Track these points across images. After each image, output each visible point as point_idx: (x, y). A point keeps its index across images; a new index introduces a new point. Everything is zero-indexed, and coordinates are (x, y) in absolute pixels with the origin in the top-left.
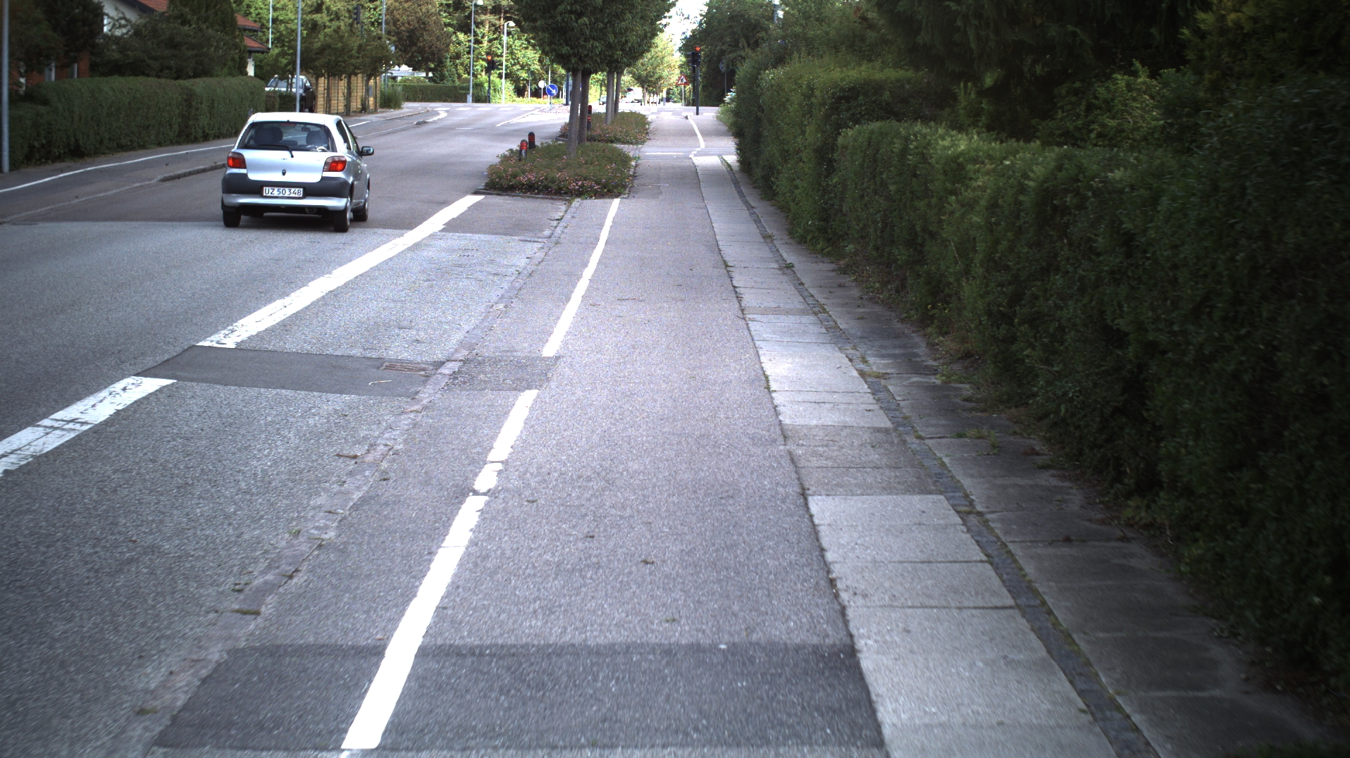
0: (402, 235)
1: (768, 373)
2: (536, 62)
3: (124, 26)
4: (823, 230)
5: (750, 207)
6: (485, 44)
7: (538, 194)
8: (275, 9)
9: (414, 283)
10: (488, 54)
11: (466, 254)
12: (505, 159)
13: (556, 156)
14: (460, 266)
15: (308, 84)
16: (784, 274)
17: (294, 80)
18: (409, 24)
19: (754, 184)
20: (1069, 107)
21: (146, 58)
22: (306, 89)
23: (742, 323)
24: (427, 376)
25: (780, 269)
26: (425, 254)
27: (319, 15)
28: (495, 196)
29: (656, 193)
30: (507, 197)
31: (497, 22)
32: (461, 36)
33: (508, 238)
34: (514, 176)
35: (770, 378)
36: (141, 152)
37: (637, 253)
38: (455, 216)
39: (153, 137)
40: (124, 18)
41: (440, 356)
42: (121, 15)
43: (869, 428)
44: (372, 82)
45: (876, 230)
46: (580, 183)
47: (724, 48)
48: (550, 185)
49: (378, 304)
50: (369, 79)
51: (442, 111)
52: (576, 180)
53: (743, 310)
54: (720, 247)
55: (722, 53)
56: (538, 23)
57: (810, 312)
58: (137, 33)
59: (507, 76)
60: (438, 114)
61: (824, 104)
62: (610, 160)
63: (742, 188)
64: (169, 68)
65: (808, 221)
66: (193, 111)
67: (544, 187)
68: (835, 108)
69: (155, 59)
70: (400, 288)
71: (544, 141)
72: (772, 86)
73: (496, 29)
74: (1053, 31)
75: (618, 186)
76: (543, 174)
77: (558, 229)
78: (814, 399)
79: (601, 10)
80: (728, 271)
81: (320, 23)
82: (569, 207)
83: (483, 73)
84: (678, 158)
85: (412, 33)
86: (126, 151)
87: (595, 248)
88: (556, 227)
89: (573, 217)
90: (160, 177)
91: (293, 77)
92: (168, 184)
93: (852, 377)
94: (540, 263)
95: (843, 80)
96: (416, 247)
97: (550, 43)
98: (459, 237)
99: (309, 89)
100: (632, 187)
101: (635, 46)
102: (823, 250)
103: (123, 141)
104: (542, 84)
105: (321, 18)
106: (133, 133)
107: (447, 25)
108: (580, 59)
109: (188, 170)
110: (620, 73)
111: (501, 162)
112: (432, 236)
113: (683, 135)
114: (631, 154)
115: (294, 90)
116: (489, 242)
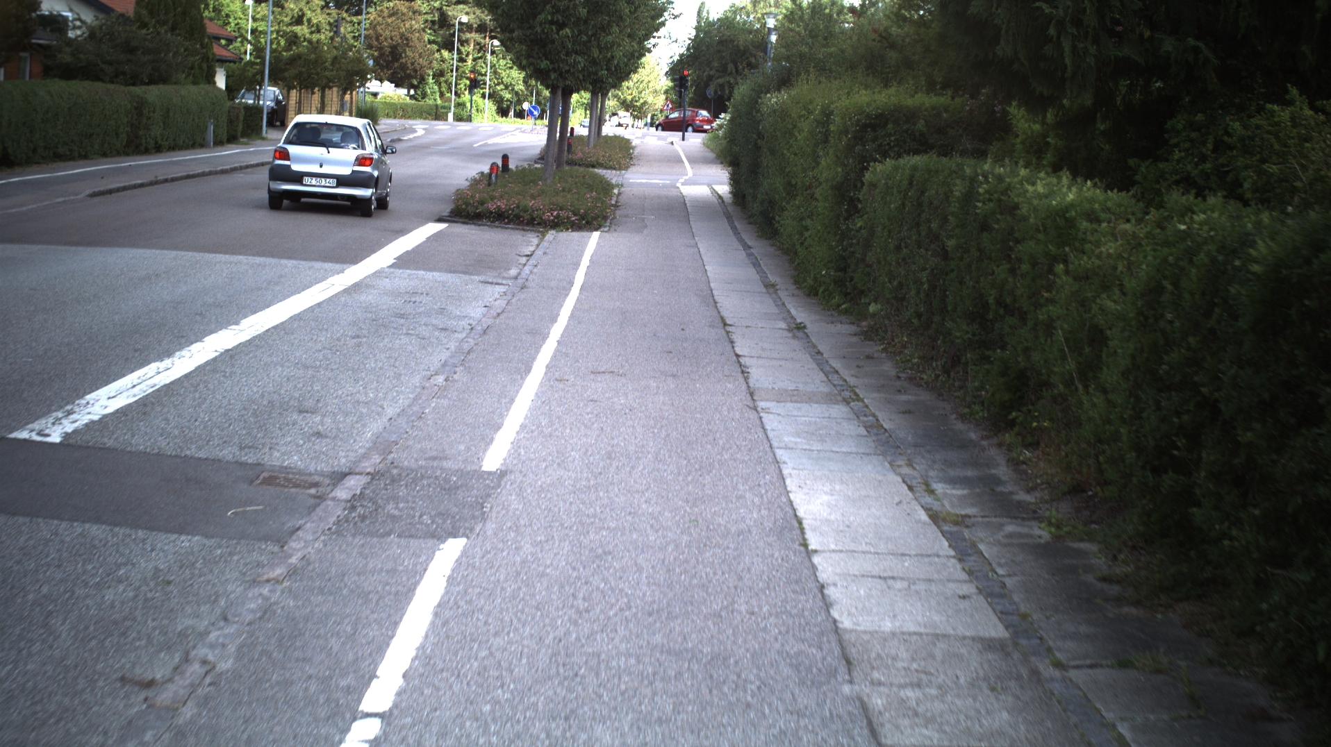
0: (342, 271)
1: (801, 513)
2: (521, 82)
3: (79, 28)
4: (840, 283)
5: (747, 247)
6: (470, 62)
7: (508, 223)
8: (255, 19)
9: (338, 339)
10: (471, 72)
11: (413, 299)
12: (475, 183)
13: (531, 182)
14: (402, 316)
15: (280, 97)
16: (794, 337)
17: (262, 92)
18: (392, 39)
19: (750, 219)
20: (1187, 145)
21: (99, 62)
22: (278, 102)
23: (753, 415)
24: (319, 497)
25: (790, 330)
26: (363, 298)
27: (299, 27)
28: (459, 225)
29: (641, 227)
30: (473, 226)
31: (482, 41)
32: (446, 54)
33: (467, 277)
34: (482, 203)
35: (806, 524)
36: (81, 162)
37: (618, 304)
38: (409, 248)
39: (96, 147)
40: (79, 19)
41: (342, 462)
42: (76, 16)
43: (973, 639)
44: (347, 97)
45: (918, 293)
46: (555, 213)
47: (712, 73)
48: (522, 214)
49: (282, 371)
50: (345, 93)
51: (420, 128)
52: (551, 209)
53: (752, 394)
54: (716, 298)
55: (710, 78)
56: (515, 34)
57: (839, 398)
58: (92, 35)
59: (490, 96)
60: (416, 131)
61: (846, 132)
62: (590, 188)
63: (736, 223)
64: (124, 74)
65: (822, 270)
66: (144, 120)
67: (515, 216)
68: (859, 138)
69: (110, 63)
70: (319, 346)
71: (520, 164)
72: (775, 111)
73: (481, 48)
74: (1168, 45)
75: (598, 217)
76: (515, 200)
77: (526, 268)
78: (876, 571)
79: (586, 22)
80: (728, 332)
81: (300, 35)
82: (542, 240)
83: (467, 92)
84: (665, 186)
85: (394, 48)
86: (64, 161)
87: (567, 295)
88: (525, 265)
89: (545, 253)
90: (88, 192)
91: (260, 89)
92: (97, 199)
93: (919, 521)
94: (499, 315)
95: (868, 104)
96: (356, 288)
97: (528, 56)
98: (409, 275)
99: (281, 102)
100: (613, 219)
101: (622, 65)
102: (839, 306)
103: (61, 150)
104: (526, 106)
105: (302, 29)
106: (73, 141)
107: (430, 42)
108: (561, 75)
109: (122, 185)
110: (605, 95)
111: (471, 185)
112: (378, 274)
113: (669, 161)
114: (614, 181)
115: (261, 102)
116: (443, 284)
